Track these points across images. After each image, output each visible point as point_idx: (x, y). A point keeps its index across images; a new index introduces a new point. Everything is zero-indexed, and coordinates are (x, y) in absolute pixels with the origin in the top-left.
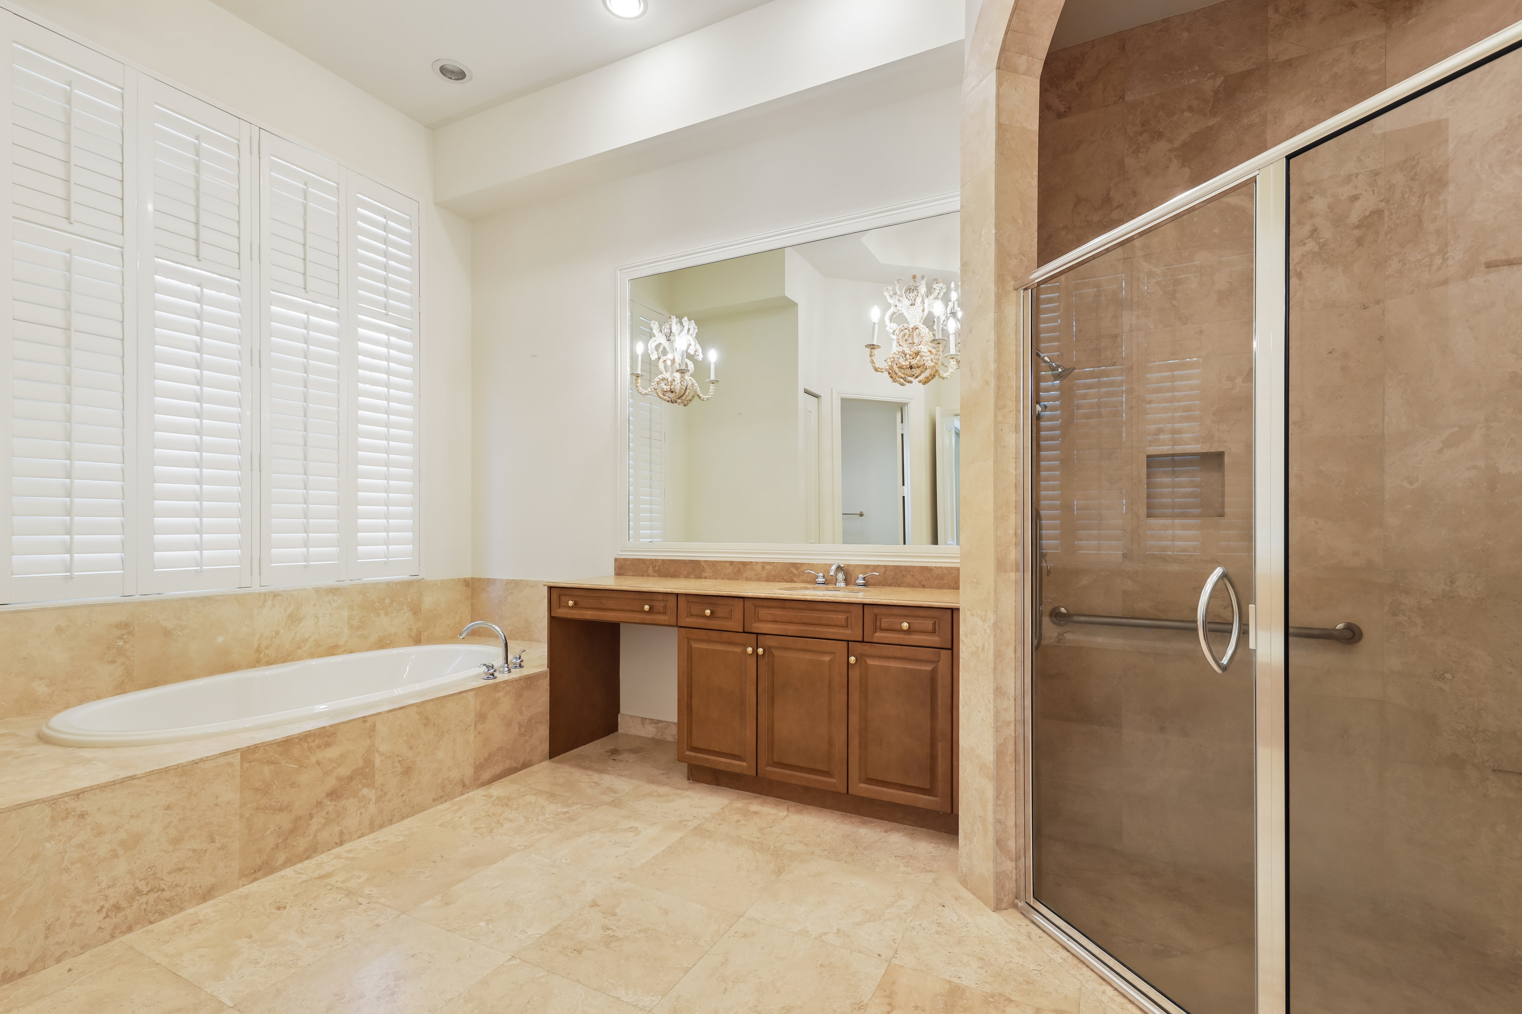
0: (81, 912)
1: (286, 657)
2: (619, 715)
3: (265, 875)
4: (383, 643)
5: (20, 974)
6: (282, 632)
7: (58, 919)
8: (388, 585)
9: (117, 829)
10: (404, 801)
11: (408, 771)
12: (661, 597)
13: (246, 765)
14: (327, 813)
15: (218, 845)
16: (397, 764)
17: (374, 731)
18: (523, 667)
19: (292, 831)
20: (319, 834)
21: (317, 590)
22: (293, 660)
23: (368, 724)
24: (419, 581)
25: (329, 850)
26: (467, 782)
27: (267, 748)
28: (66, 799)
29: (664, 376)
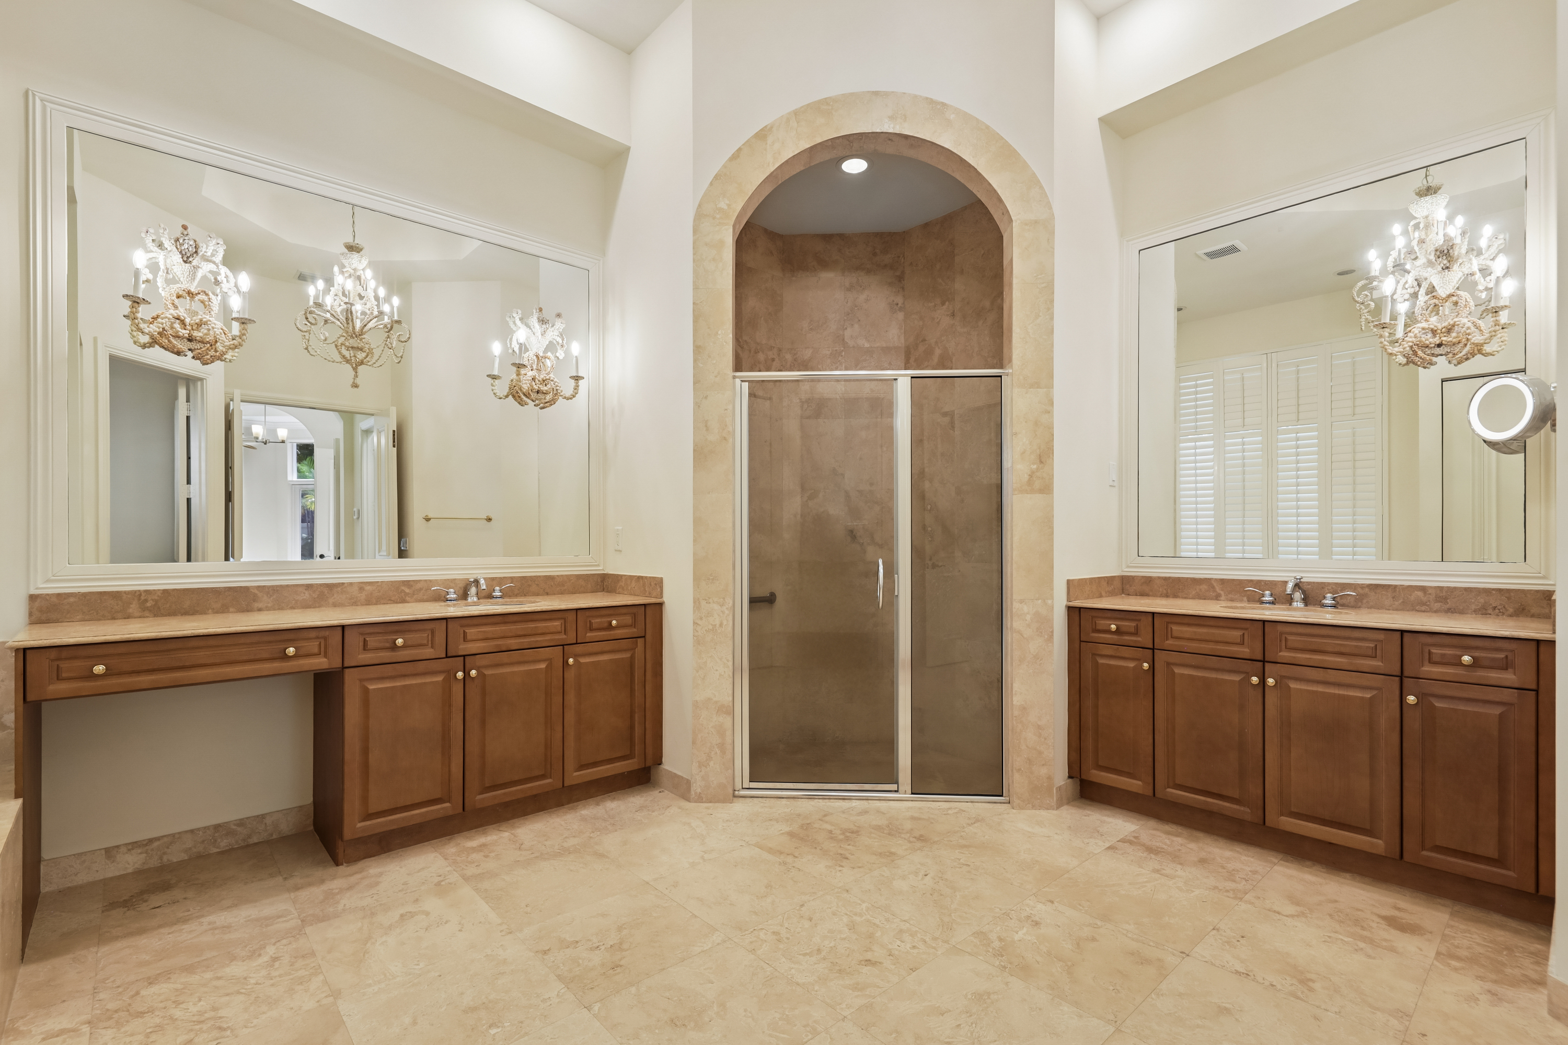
29: (180, 314)
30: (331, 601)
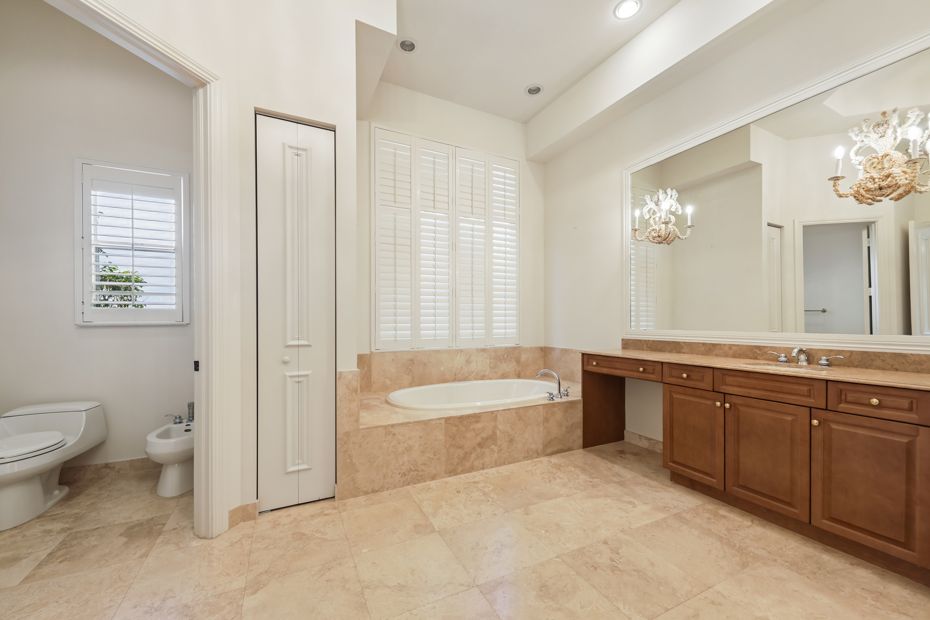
0: (394, 472)
1: (465, 379)
2: (625, 431)
3: (454, 475)
4: (504, 376)
5: (377, 491)
6: (464, 367)
7: (387, 473)
8: (506, 349)
9: (404, 443)
10: (510, 455)
11: (511, 441)
12: (651, 364)
13: (447, 425)
14: (478, 453)
15: (437, 458)
16: (506, 436)
17: (496, 418)
18: (568, 396)
19: (464, 458)
20: (474, 462)
21: (477, 350)
22: (468, 380)
23: (494, 415)
24: (519, 347)
25: (478, 470)
26: (539, 452)
27: (454, 419)
28: (389, 427)
29: (654, 228)
30: (714, 353)
